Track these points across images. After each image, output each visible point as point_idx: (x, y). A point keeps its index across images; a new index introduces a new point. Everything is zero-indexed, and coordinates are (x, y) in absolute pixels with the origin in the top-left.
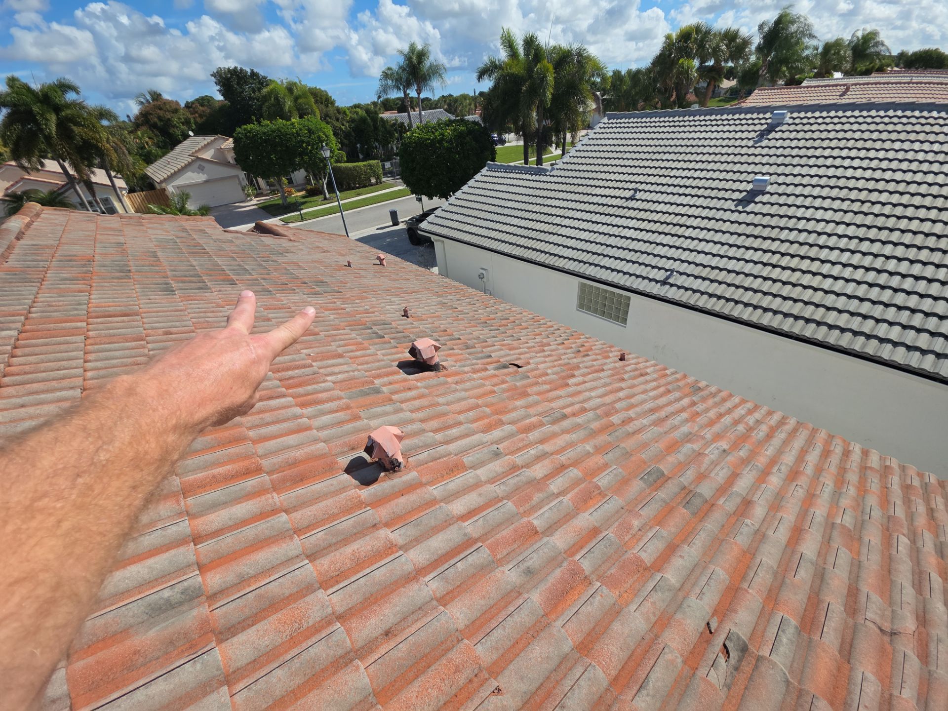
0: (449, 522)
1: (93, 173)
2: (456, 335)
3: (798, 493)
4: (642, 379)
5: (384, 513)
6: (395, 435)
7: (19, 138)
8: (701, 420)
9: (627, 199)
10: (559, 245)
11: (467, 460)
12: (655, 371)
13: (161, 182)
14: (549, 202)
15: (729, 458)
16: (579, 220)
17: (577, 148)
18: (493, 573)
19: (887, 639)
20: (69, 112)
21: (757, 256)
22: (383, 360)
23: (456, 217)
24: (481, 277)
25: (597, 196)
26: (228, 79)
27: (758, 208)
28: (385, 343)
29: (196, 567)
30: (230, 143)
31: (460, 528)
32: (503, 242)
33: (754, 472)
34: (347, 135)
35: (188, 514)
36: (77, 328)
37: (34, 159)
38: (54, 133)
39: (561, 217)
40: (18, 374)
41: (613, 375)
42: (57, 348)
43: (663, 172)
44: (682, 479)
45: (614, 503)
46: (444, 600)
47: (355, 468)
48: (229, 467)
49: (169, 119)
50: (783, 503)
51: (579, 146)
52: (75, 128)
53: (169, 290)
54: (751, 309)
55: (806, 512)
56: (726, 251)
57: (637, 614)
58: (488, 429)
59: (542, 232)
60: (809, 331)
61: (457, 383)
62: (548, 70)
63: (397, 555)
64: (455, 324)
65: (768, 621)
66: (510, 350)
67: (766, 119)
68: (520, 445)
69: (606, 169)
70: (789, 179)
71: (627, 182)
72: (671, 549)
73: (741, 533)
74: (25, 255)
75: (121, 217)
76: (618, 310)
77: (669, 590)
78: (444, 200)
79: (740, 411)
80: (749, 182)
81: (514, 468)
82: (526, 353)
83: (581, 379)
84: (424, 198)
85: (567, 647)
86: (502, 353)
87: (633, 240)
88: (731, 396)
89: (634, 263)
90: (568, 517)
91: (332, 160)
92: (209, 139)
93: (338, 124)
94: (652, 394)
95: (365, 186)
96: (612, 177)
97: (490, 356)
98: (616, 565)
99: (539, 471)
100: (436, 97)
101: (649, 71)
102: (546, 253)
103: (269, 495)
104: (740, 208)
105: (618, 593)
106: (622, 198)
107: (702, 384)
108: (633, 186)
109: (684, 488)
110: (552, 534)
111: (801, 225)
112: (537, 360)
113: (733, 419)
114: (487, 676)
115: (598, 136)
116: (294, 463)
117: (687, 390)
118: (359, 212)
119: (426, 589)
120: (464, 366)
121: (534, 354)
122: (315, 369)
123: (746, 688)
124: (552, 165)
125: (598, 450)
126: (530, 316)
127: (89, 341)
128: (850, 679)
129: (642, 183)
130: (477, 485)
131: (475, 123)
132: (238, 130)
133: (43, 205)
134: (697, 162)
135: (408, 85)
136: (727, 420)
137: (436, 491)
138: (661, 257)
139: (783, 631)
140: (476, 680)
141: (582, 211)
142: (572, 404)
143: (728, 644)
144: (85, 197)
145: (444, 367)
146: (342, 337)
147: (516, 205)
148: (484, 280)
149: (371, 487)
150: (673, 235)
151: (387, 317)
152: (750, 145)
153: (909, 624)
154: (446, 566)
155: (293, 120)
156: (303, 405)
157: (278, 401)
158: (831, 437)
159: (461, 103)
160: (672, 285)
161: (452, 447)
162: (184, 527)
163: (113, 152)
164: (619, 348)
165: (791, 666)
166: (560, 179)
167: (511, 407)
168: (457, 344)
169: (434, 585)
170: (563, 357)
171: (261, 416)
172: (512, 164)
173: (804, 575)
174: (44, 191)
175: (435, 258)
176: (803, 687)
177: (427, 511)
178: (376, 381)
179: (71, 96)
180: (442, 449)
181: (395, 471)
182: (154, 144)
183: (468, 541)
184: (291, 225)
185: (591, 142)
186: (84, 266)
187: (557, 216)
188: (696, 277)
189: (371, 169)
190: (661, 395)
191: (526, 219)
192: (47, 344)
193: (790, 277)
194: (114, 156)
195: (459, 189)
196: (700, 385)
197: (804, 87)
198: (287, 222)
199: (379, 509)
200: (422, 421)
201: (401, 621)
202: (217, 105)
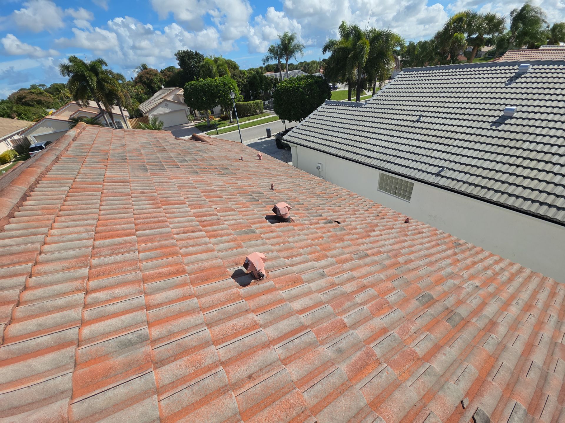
0: (290, 314)
1: (113, 108)
2: (301, 202)
3: (530, 320)
4: (420, 235)
5: (252, 304)
6: (262, 258)
7: (78, 89)
8: (460, 265)
9: (414, 122)
10: (368, 150)
11: (304, 277)
12: (429, 231)
13: (146, 113)
14: (363, 123)
15: (480, 292)
16: (382, 134)
17: (382, 91)
18: (317, 349)
20: (103, 76)
21: (506, 159)
22: (257, 214)
23: (304, 132)
24: (318, 168)
25: (395, 119)
26: (183, 57)
27: (507, 128)
28: (259, 204)
29: (146, 323)
30: (182, 91)
31: (298, 318)
32: (333, 147)
33: (499, 303)
34: (245, 86)
35: (145, 293)
36: (98, 188)
37: (84, 100)
39: (370, 132)
40: (67, 210)
41: (400, 232)
42: (87, 197)
43: (440, 104)
44: (446, 303)
45: (398, 314)
46: (286, 361)
47: (237, 275)
48: (168, 269)
49: (152, 79)
50: (520, 326)
51: (384, 89)
52: (105, 84)
53: (145, 170)
54: (499, 194)
55: (537, 333)
56: (482, 156)
57: (411, 388)
58: (318, 259)
59: (357, 141)
60: (543, 210)
61: (300, 230)
62: (365, 44)
63: (259, 330)
64: (301, 195)
65: (506, 405)
66: (334, 212)
67: (515, 70)
68: (338, 271)
69: (401, 103)
70: (531, 109)
71: (414, 111)
72: (437, 348)
73: (488, 343)
74: (76, 149)
75: (125, 131)
76: (405, 191)
77: (435, 375)
78: (298, 122)
79: (489, 261)
80: (501, 111)
81: (333, 285)
82: (344, 215)
83: (379, 233)
84: (287, 121)
85: (363, 403)
86: (329, 214)
87: (417, 147)
88: (482, 251)
89: (417, 162)
90: (366, 319)
91: (236, 100)
92: (172, 89)
93: (240, 80)
94: (426, 245)
95: (253, 115)
96: (405, 108)
97: (321, 215)
98: (398, 353)
99: (349, 288)
100: (296, 63)
101: (433, 41)
102: (360, 154)
103: (188, 287)
104: (494, 127)
105: (398, 372)
106: (411, 121)
107: (462, 241)
108: (419, 113)
109: (447, 308)
110: (355, 329)
111: (539, 139)
112: (350, 219)
113: (484, 266)
114: (310, 414)
115: (397, 83)
116: (203, 270)
117: (451, 245)
118: (249, 130)
119: (275, 353)
120: (305, 220)
121: (349, 216)
122: (219, 217)
124: (365, 101)
125: (389, 278)
126: (348, 193)
127: (103, 195)
129: (425, 112)
130: (309, 293)
131: (320, 77)
132: (187, 84)
133: (87, 124)
134: (464, 98)
135: (281, 57)
136: (480, 266)
137: (284, 294)
138: (436, 158)
139: (516, 412)
140: (302, 415)
141: (384, 129)
142: (372, 248)
143: (475, 416)
144: (109, 121)
145: (293, 220)
146: (235, 200)
147: (342, 125)
148: (320, 170)
149: (245, 288)
150: (445, 145)
151: (261, 189)
152: (502, 86)
154: (288, 341)
155: (216, 78)
156: (211, 237)
157: (197, 233)
158: (556, 284)
159: (312, 66)
160: (443, 177)
161: (295, 268)
162: (141, 300)
163: (123, 96)
164: (405, 215)
166: (370, 110)
167: (333, 247)
168: (302, 207)
169: (280, 351)
170: (367, 219)
171: (187, 241)
172: (341, 101)
173: (533, 376)
174: (89, 117)
175: (291, 156)
177: (278, 306)
178: (252, 226)
179: (104, 68)
180: (289, 269)
181: (260, 280)
182: (144, 92)
183: (302, 327)
184: (212, 136)
185: (392, 86)
186: (104, 155)
187: (368, 132)
188: (460, 172)
189: (257, 105)
190: (433, 247)
191: (347, 134)
192: (82, 195)
193: (529, 173)
194: (124, 99)
195: (308, 116)
196: (460, 242)
197: (541, 50)
198: (209, 135)
199: (249, 301)
200: (278, 251)
201: (258, 371)
202: (177, 71)
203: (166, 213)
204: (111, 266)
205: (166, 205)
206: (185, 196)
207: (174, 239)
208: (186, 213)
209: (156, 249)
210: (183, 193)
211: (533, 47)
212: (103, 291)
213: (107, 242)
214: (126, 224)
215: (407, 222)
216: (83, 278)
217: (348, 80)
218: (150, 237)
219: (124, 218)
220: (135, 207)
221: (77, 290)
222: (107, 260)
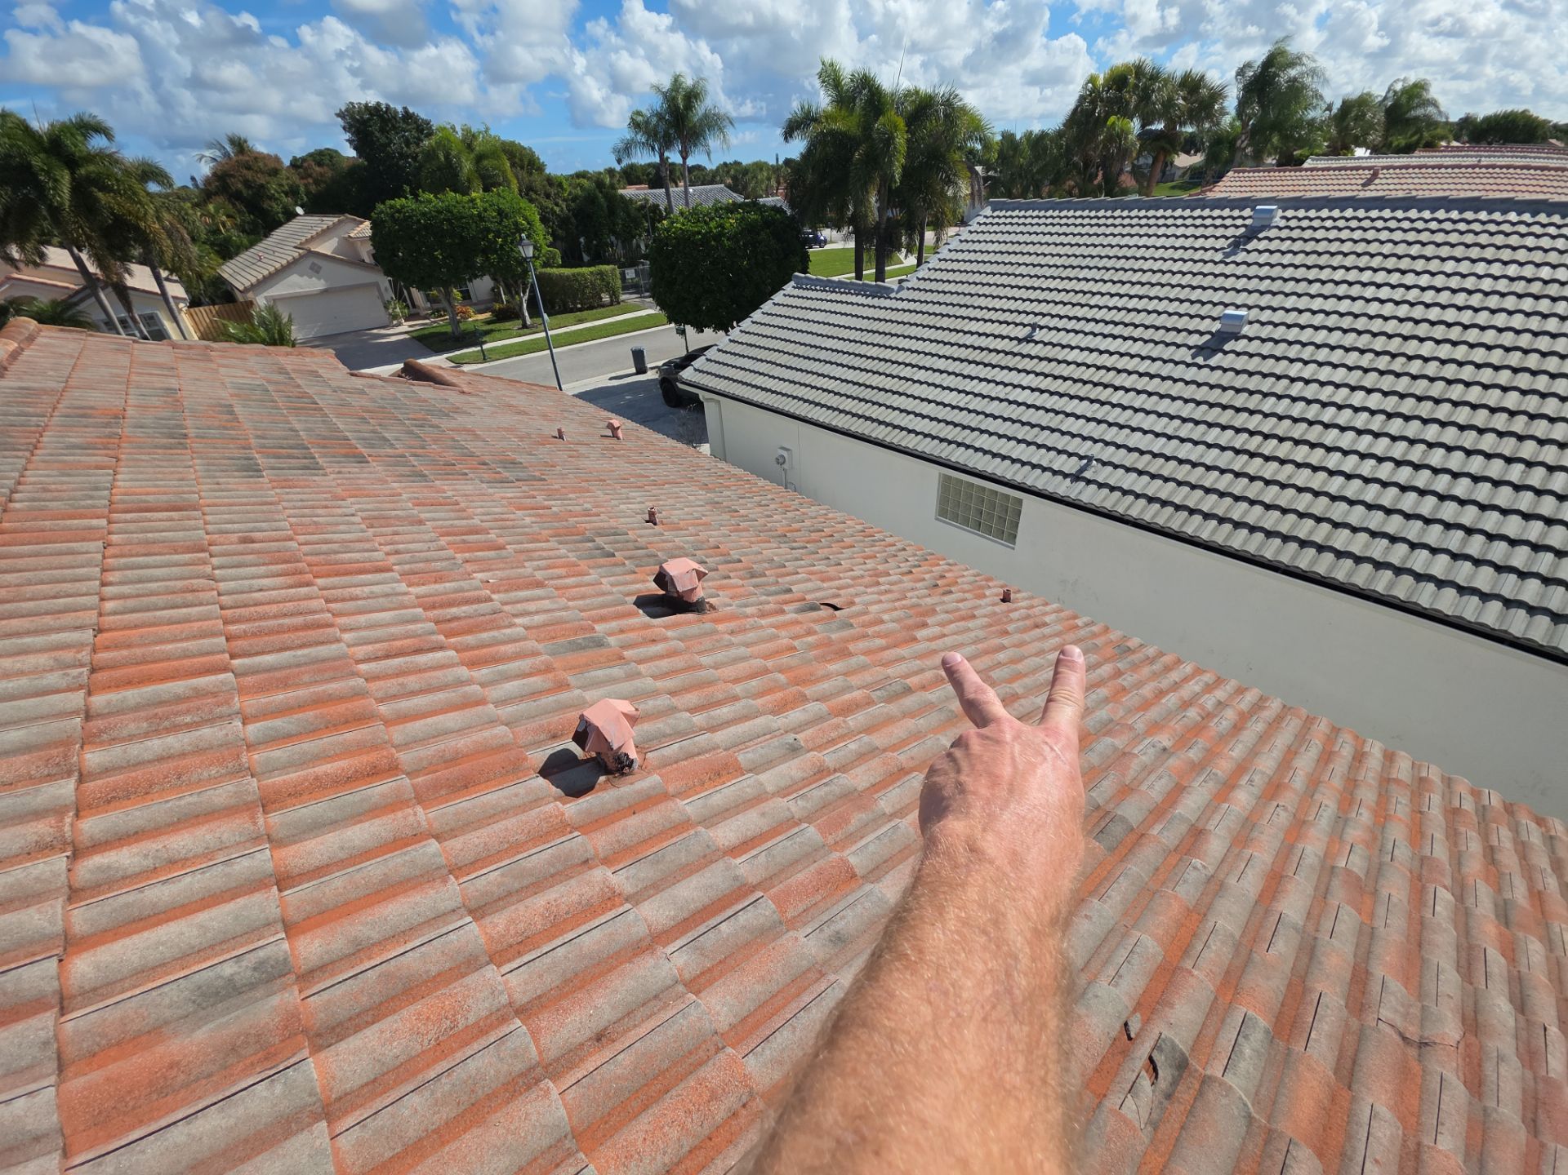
0: (710, 857)
1: (130, 271)
2: (735, 555)
3: (1278, 818)
4: (1037, 631)
5: (602, 841)
6: (626, 715)
8: (1130, 700)
9: (1020, 341)
10: (909, 413)
11: (744, 758)
12: (1058, 621)
13: (246, 290)
14: (894, 342)
15: (1173, 762)
16: (942, 372)
17: (941, 256)
18: (779, 942)
19: (1412, 1052)
20: (91, 168)
21: (1226, 438)
22: (610, 593)
23: (740, 362)
24: (780, 461)
25: (972, 334)
26: (364, 123)
27: (1227, 361)
28: (615, 565)
29: (280, 926)
30: (365, 228)
31: (728, 868)
32: (817, 404)
33: (1211, 784)
34: (564, 222)
35: (270, 839)
36: (90, 528)
37: (29, 246)
38: (67, 203)
39: (913, 366)
41: (991, 625)
42: (55, 560)
43: (1079, 298)
44: (1094, 794)
46: (697, 984)
47: (557, 768)
48: (343, 763)
49: (262, 186)
50: (1255, 834)
51: (944, 253)
53: (253, 470)
54: (1215, 522)
55: (1291, 848)
56: (1176, 430)
58: (780, 709)
59: (880, 390)
60: (1306, 560)
61: (732, 633)
62: (896, 127)
63: (621, 909)
64: (734, 536)
65: (1223, 1021)
66: (823, 581)
67: (1244, 219)
68: (834, 735)
69: (986, 290)
70: (1278, 317)
71: (1020, 313)
73: (1185, 881)
74: (11, 404)
75: (175, 346)
76: (1002, 520)
78: (721, 333)
79: (1194, 686)
80: (1214, 319)
81: (821, 772)
82: (848, 586)
83: (937, 630)
84: (689, 329)
86: (810, 585)
87: (1029, 406)
88: (1179, 662)
89: (1029, 444)
90: (906, 852)
91: (538, 263)
92: (330, 220)
93: (549, 204)
95: (591, 308)
96: (997, 304)
97: (790, 591)
99: (860, 778)
100: (711, 165)
101: (1059, 135)
102: (887, 425)
103: (410, 810)
104: (1200, 360)
106: (1011, 339)
107: (1134, 642)
108: (1030, 319)
109: (1098, 808)
110: (878, 880)
111: (1296, 389)
112: (867, 598)
113: (1181, 698)
114: (762, 1106)
115: (975, 237)
116: (455, 759)
117: (1109, 651)
118: (580, 350)
119: (668, 965)
120: (746, 606)
121: (862, 589)
122: (497, 605)
123: (1182, 1128)
124: (901, 281)
126: (859, 527)
127: (111, 551)
128: (1351, 1115)
129: (1044, 315)
130: (759, 798)
131: (777, 210)
132: (380, 207)
133: (40, 322)
134: (1133, 284)
135: (667, 144)
136: (1171, 700)
137: (689, 807)
138: (1073, 436)
139: (1246, 1037)
140: (744, 1112)
141: (947, 358)
142: (922, 671)
143: (1156, 1056)
144: (115, 312)
145: (713, 607)
146: (544, 554)
147: (840, 345)
148: (785, 466)
149: (581, 800)
151: (621, 523)
152: (1217, 259)
153: (1450, 1030)
154: (702, 929)
155: (474, 195)
156: (472, 664)
157: (430, 655)
158: (1336, 731)
159: (755, 177)
160: (1089, 482)
161: (719, 737)
162: (262, 860)
163: (164, 236)
164: (1001, 582)
165: (1257, 1094)
166: (912, 306)
167: (820, 673)
168: (736, 570)
169: (680, 959)
170: (909, 595)
171: (401, 680)
172: (836, 278)
173: (1283, 948)
174: (44, 300)
175: (705, 429)
176: (1274, 1126)
177: (675, 840)
178: (598, 627)
179: (97, 142)
180: (703, 740)
181: (623, 774)
182: (236, 226)
183: (739, 888)
184: (466, 368)
185: (965, 246)
186: (107, 425)
188: (1128, 470)
189: (603, 280)
191: (855, 369)
193: (1276, 472)
194: (167, 244)
195: (747, 316)
196: (1130, 644)
197: (1307, 170)
198: (458, 363)
199: (593, 835)
200: (672, 693)
201: (623, 1018)
202: (345, 165)
203: (328, 601)
204: (152, 769)
205: (329, 576)
206: (388, 548)
207: (357, 674)
208: (394, 599)
209: (301, 707)
210: (382, 539)
211: (1290, 161)
212: (129, 844)
213: (132, 695)
214: (195, 637)
215: (1006, 599)
216: (59, 811)
217: (853, 221)
218: (278, 674)
219: (187, 620)
220: (222, 586)
221: (43, 848)
222: (135, 750)
